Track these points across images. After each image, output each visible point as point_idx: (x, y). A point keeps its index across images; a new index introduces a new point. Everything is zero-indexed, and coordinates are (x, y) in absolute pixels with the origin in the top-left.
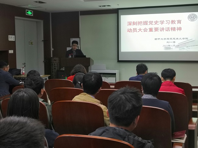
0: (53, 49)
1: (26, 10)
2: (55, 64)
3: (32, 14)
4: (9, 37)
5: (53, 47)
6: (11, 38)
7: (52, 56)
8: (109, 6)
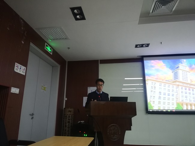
0: (66, 99)
1: (46, 44)
2: (69, 116)
3: (51, 52)
4: (16, 65)
5: (66, 97)
6: (19, 69)
7: (64, 107)
8: (148, 45)
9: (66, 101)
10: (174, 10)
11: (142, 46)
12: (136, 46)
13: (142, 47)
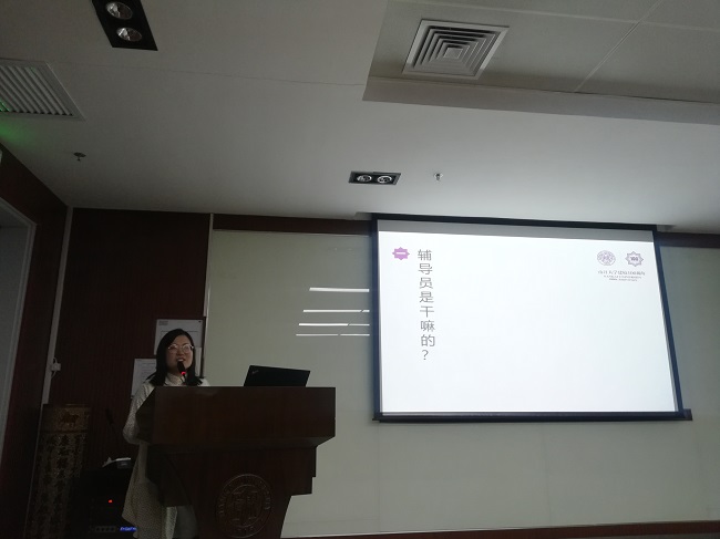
0: (57, 367)
7: (45, 400)
8: (393, 179)
9: (56, 375)
10: (483, 66)
11: (374, 178)
12: (354, 178)
13: (374, 181)
